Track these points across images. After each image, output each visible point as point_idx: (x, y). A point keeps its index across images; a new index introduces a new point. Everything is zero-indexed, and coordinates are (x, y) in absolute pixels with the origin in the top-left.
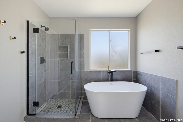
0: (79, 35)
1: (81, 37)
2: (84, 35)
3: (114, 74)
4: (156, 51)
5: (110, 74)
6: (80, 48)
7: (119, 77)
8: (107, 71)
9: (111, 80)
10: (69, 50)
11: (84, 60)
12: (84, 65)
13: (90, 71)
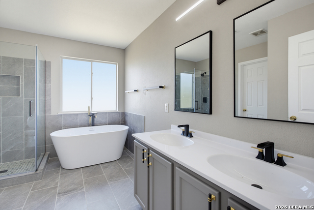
0: (41, 61)
1: (46, 65)
2: (50, 62)
3: (96, 117)
4: (135, 91)
5: (91, 118)
6: (43, 82)
7: (103, 121)
8: (88, 114)
9: (93, 125)
10: (22, 82)
11: (51, 99)
12: (51, 107)
13: (61, 115)
